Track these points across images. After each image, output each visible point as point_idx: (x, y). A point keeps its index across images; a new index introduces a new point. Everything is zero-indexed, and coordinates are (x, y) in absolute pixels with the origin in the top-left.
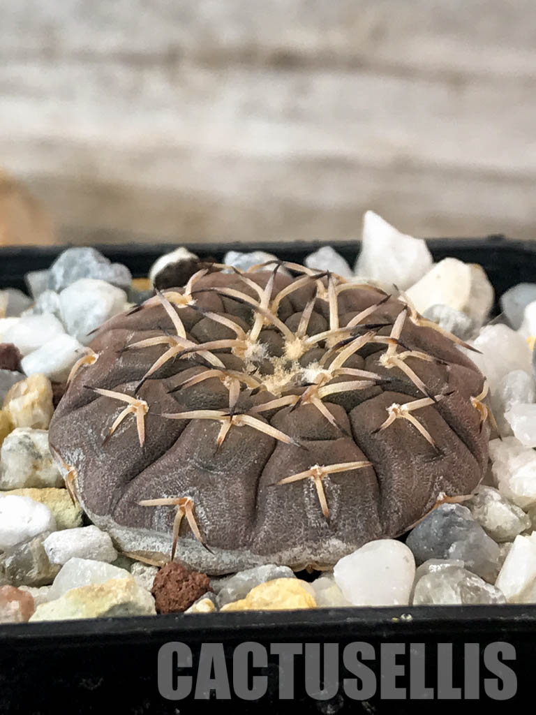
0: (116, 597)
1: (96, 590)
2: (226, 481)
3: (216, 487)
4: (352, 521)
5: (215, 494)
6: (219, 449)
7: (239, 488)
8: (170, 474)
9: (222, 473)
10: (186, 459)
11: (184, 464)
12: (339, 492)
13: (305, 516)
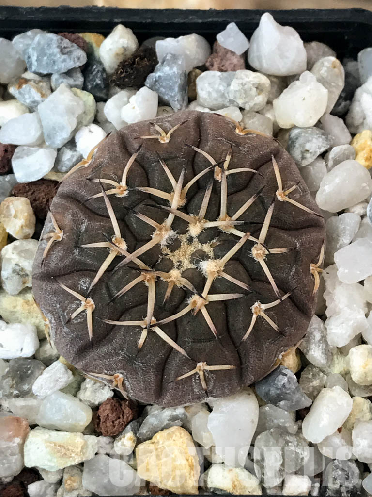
0: (74, 461)
1: (63, 453)
2: (143, 370)
3: (137, 373)
4: (222, 389)
5: (136, 378)
6: (140, 351)
7: (152, 377)
8: (109, 360)
9: (141, 365)
10: (119, 351)
11: (118, 354)
12: (214, 378)
13: (192, 390)
